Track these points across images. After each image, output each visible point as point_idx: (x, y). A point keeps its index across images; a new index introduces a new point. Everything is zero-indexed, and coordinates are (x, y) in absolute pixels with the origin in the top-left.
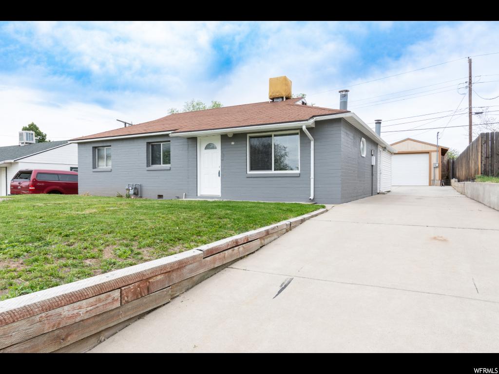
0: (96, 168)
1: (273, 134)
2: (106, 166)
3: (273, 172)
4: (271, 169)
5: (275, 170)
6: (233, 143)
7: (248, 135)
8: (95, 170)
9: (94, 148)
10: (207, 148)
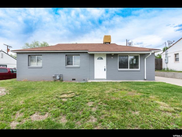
0: (29, 66)
1: (129, 55)
2: (37, 65)
3: (129, 69)
4: (128, 68)
5: (130, 68)
6: (112, 58)
7: (118, 55)
8: (29, 67)
9: (29, 56)
10: (98, 59)
